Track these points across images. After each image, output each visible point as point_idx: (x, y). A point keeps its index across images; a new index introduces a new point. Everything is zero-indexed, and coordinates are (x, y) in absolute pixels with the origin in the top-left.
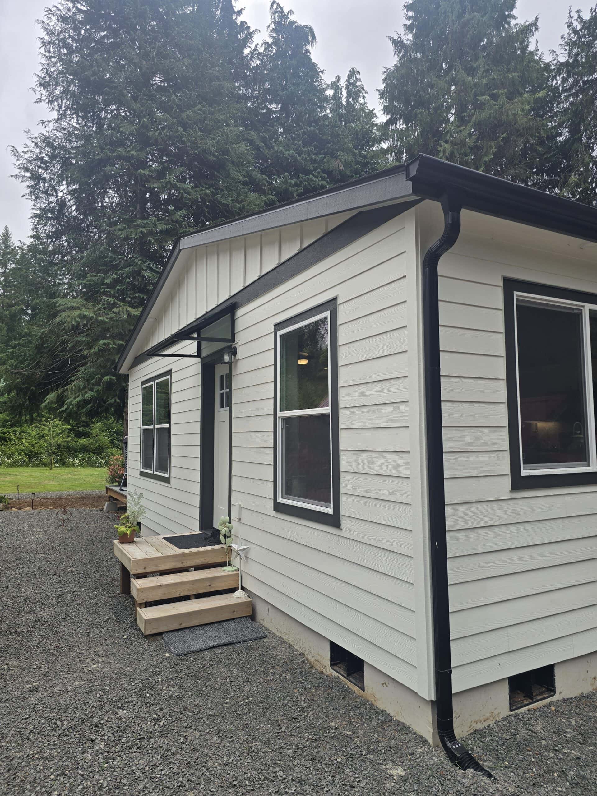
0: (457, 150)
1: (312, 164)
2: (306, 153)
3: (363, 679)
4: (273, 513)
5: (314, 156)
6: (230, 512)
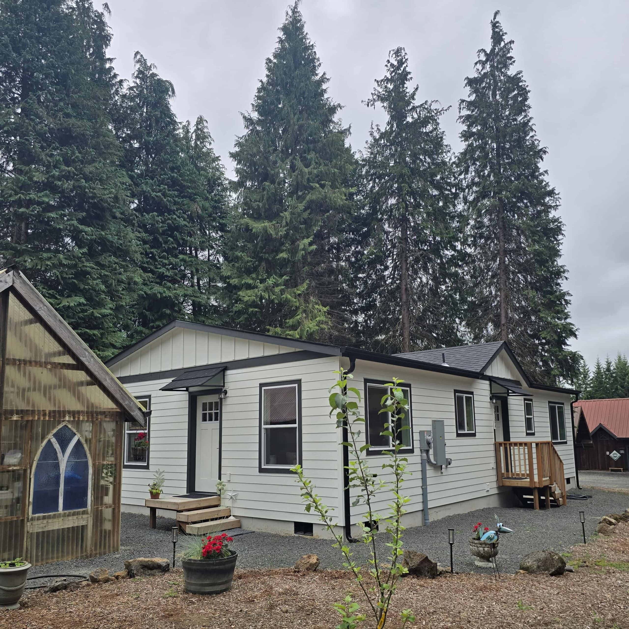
0: (295, 218)
1: (174, 205)
2: (171, 196)
3: (312, 532)
4: (258, 474)
5: (176, 199)
6: (220, 478)
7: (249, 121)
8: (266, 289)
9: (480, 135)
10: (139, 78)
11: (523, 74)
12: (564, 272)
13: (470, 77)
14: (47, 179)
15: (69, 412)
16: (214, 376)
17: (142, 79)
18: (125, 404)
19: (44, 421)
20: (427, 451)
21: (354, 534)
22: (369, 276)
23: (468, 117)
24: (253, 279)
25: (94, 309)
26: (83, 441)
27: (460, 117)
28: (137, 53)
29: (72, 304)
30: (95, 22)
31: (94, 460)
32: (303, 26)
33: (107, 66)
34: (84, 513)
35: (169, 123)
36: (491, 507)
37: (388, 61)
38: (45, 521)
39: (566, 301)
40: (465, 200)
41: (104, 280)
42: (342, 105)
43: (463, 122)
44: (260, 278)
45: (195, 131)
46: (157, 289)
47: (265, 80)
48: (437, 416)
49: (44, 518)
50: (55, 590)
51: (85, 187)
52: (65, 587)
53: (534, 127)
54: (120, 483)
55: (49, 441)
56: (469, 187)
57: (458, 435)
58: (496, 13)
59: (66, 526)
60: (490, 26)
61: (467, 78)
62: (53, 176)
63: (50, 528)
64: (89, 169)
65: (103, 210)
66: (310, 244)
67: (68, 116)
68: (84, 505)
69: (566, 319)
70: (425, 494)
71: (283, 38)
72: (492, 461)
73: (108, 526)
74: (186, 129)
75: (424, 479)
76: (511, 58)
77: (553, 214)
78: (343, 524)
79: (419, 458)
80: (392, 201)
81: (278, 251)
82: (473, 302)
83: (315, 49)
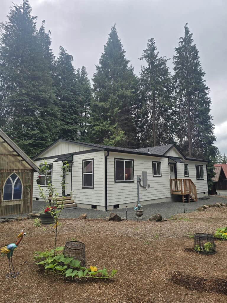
0: (113, 101)
1: (72, 98)
2: (71, 95)
3: (96, 208)
4: (82, 189)
5: (73, 96)
6: (71, 191)
7: (98, 68)
8: (103, 126)
9: (181, 69)
10: (61, 55)
11: (196, 45)
12: (211, 117)
13: (177, 48)
14: (27, 92)
15: (15, 169)
16: (69, 157)
17: (62, 55)
18: (33, 167)
19: (7, 172)
20: (140, 182)
21: (108, 209)
22: (142, 120)
23: (176, 62)
24: (99, 122)
25: (43, 134)
26: (20, 178)
27: (173, 62)
28: (61, 46)
29: (35, 133)
30: (46, 37)
31: (23, 184)
32: (117, 33)
33: (50, 52)
34: (20, 200)
35: (72, 70)
36: (168, 201)
37: (148, 43)
38: (7, 202)
39: (213, 127)
40: (176, 92)
41: (46, 124)
42: (130, 60)
43: (174, 64)
44: (101, 122)
45: (82, 71)
46: (66, 127)
47: (104, 53)
48: (144, 170)
49: (7, 201)
50: (4, 222)
51: (39, 94)
52: (7, 221)
53: (201, 65)
54: (32, 191)
55: (9, 178)
56: (177, 87)
57: (154, 177)
58: (187, 24)
59: (14, 204)
60: (184, 29)
61: (176, 48)
62: (29, 91)
63: (9, 204)
64: (41, 88)
65: (46, 101)
66: (119, 110)
67: (34, 71)
68: (20, 198)
69: (212, 134)
70: (138, 196)
71: (110, 38)
72: (169, 185)
73: (29, 204)
74: (78, 71)
75: (138, 191)
76: (192, 40)
77: (208, 96)
78: (104, 205)
79: (137, 184)
80: (150, 93)
81: (108, 112)
82: (179, 129)
83: (121, 41)
